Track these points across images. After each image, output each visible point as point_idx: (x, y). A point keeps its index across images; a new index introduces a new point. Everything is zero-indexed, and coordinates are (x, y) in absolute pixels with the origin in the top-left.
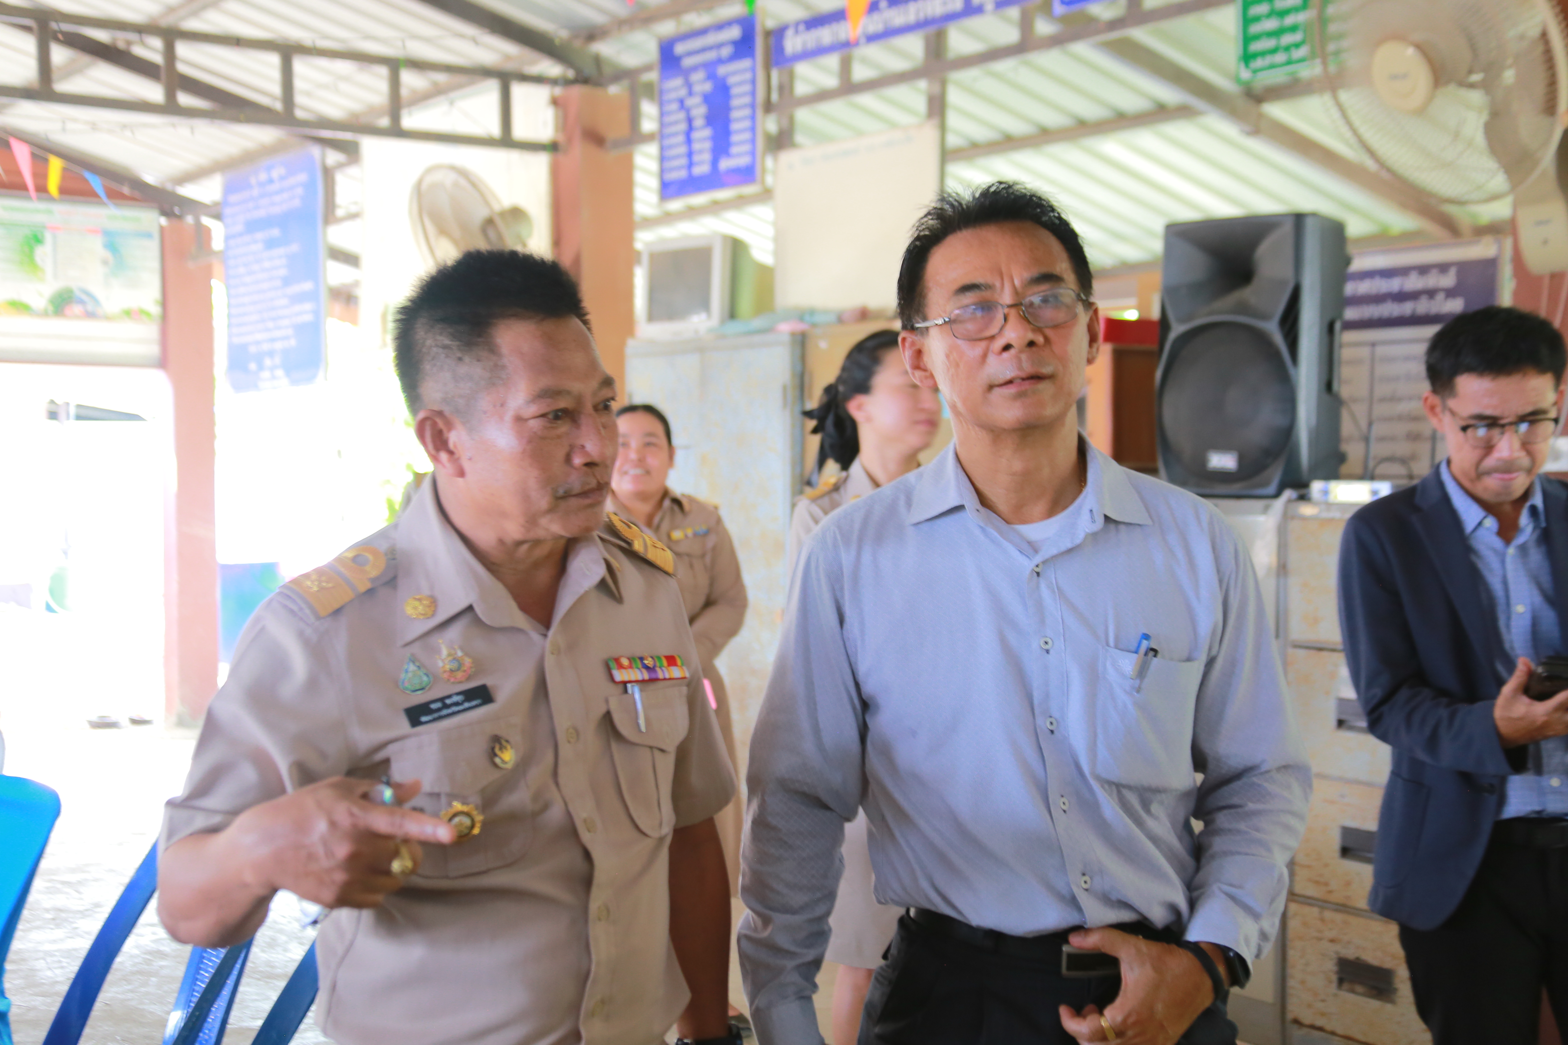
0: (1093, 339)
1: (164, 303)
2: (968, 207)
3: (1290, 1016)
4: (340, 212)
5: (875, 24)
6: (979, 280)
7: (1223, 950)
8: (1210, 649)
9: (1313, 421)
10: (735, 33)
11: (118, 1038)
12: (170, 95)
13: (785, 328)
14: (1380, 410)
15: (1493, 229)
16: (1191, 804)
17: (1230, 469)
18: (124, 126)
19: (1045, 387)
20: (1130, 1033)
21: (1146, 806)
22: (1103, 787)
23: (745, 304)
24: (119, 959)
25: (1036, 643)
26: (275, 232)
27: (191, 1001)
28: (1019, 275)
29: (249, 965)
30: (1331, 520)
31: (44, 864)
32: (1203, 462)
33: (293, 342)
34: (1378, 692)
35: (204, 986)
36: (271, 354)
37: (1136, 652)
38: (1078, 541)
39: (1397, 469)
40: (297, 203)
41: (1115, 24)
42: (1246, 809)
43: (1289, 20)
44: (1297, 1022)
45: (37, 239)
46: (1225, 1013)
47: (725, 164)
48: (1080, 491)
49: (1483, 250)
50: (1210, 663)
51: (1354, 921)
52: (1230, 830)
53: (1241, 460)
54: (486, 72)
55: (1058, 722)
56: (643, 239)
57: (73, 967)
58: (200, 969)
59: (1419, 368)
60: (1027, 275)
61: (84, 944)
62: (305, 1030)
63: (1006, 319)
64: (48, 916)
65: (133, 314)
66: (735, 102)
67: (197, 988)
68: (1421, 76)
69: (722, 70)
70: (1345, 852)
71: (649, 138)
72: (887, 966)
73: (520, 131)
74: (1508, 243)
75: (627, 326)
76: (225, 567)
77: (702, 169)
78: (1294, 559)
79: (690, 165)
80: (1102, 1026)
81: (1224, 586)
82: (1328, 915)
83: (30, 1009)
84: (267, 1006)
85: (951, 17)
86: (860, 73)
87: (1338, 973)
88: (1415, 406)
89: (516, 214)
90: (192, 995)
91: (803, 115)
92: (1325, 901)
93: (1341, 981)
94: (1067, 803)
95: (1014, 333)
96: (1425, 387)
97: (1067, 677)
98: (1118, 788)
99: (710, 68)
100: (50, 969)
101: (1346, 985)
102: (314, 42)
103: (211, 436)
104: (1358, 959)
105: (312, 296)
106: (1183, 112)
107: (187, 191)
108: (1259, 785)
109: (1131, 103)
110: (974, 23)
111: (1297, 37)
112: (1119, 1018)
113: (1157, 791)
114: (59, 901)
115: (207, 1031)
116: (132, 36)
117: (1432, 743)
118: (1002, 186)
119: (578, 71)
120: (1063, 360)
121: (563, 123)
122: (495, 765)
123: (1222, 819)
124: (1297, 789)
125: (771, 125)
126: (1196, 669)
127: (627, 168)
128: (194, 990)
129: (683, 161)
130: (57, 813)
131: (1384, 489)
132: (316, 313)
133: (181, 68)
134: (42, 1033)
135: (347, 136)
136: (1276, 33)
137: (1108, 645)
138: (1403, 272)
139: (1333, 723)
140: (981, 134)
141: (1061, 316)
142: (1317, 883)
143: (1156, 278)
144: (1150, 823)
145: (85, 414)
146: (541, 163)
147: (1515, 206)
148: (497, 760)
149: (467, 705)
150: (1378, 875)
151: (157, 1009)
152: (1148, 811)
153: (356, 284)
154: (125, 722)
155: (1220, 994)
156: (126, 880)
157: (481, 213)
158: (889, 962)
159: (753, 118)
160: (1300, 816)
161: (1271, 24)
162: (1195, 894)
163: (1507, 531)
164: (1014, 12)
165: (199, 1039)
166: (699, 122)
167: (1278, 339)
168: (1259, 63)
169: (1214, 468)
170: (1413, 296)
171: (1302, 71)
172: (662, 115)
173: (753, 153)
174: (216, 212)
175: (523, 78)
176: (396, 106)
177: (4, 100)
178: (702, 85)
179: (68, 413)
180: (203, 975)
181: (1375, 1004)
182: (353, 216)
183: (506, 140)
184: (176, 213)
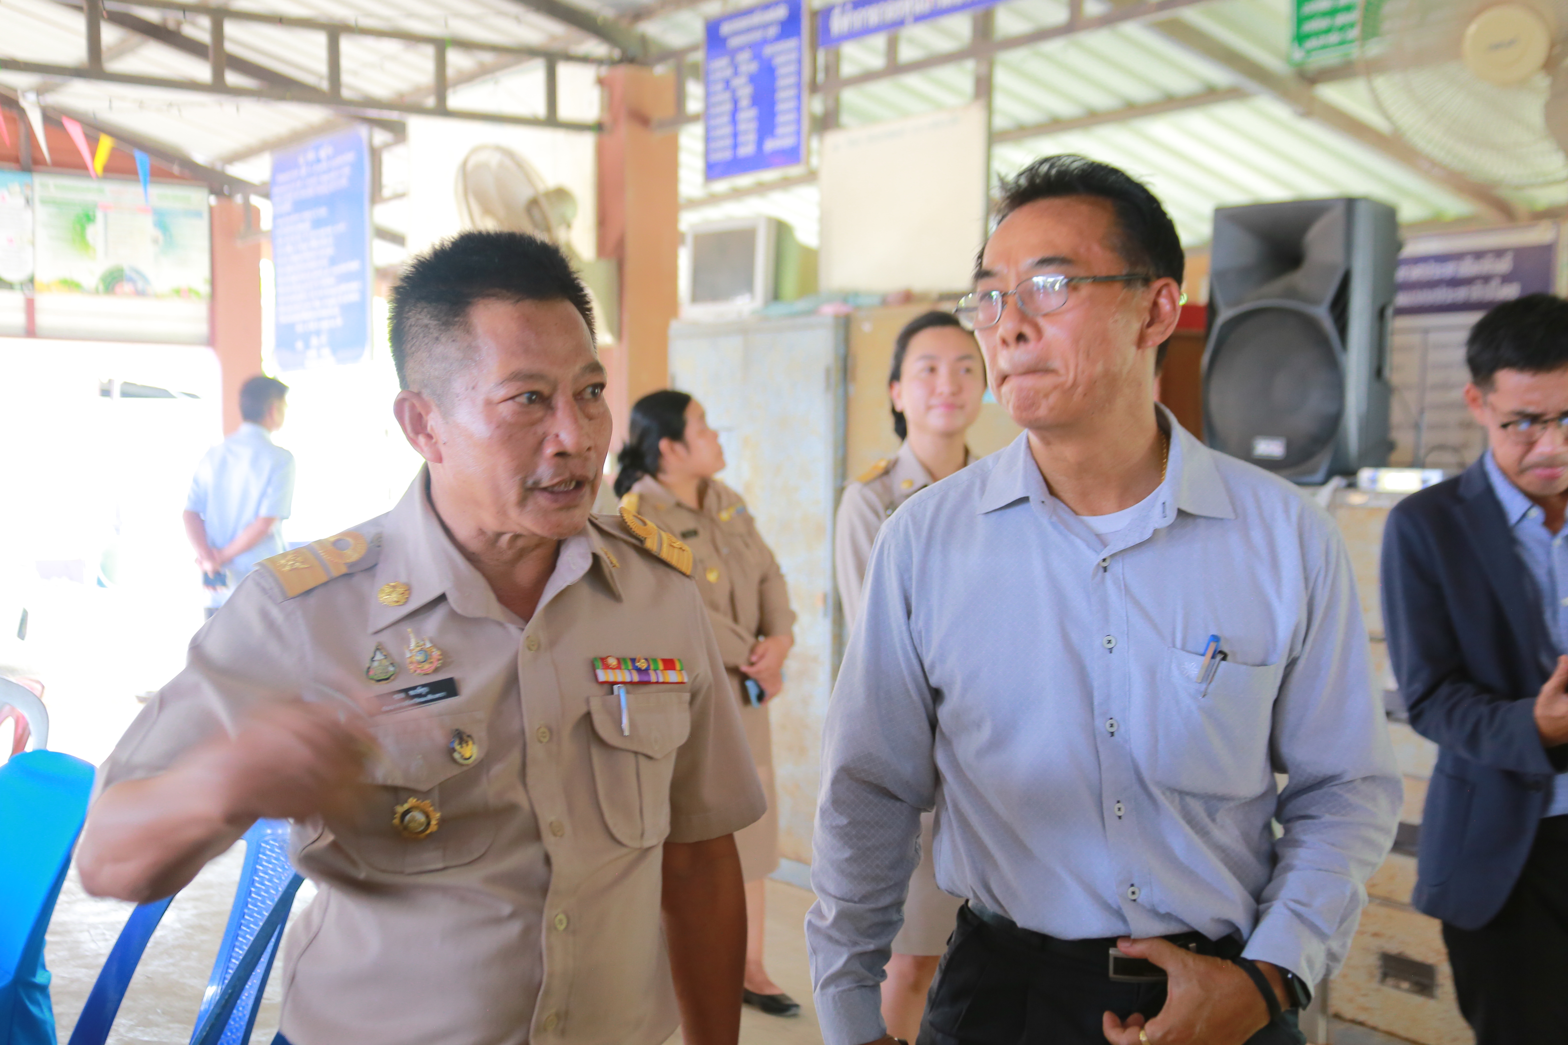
1: (213, 282)
3: (1331, 1010)
4: (386, 192)
5: (922, 4)
8: (1291, 650)
9: (1363, 408)
10: (781, 13)
11: (159, 1011)
12: (218, 74)
13: (829, 310)
14: (1432, 397)
15: (1551, 215)
17: (1277, 457)
18: (170, 105)
23: (790, 285)
26: (323, 212)
27: (225, 978)
30: (1375, 509)
32: (1249, 449)
33: (339, 322)
34: (1418, 687)
35: (238, 963)
36: (318, 333)
39: (1449, 458)
40: (344, 182)
41: (1165, 4)
44: (1337, 1015)
45: (88, 218)
47: (770, 145)
49: (1540, 235)
51: (1397, 915)
53: (1289, 447)
54: (530, 52)
55: (1119, 726)
56: (688, 221)
58: (235, 946)
65: (182, 293)
66: (781, 83)
67: (231, 964)
69: (768, 50)
71: (695, 118)
73: (565, 112)
74: (1566, 229)
75: (671, 307)
77: (747, 149)
79: (735, 146)
82: (1372, 908)
83: (73, 981)
86: (907, 53)
87: (1381, 967)
89: (561, 195)
91: (849, 96)
93: (1385, 976)
99: (756, 48)
100: (93, 941)
101: (1390, 981)
102: (356, 21)
104: (1400, 954)
105: (359, 276)
106: (1233, 94)
107: (236, 170)
109: (1180, 85)
111: (1352, 16)
113: (1223, 799)
116: (182, 16)
119: (624, 52)
121: (610, 102)
122: (454, 761)
125: (817, 105)
127: (672, 150)
129: (728, 142)
132: (363, 293)
133: (230, 47)
135: (393, 116)
136: (1330, 13)
138: (1458, 257)
140: (1028, 116)
143: (1205, 263)
145: (129, 391)
146: (586, 143)
148: (456, 756)
149: (430, 697)
150: (1423, 871)
151: (195, 982)
157: (524, 194)
159: (799, 97)
162: (1262, 907)
165: (232, 1016)
166: (744, 102)
167: (1328, 324)
168: (1311, 43)
169: (1261, 455)
170: (1468, 281)
171: (1355, 52)
172: (708, 95)
173: (798, 133)
174: (265, 192)
175: (569, 58)
176: (442, 85)
177: (57, 79)
178: (748, 65)
179: (116, 391)
180: (238, 952)
181: (1418, 1000)
182: (400, 196)
183: (551, 120)
184: (225, 192)
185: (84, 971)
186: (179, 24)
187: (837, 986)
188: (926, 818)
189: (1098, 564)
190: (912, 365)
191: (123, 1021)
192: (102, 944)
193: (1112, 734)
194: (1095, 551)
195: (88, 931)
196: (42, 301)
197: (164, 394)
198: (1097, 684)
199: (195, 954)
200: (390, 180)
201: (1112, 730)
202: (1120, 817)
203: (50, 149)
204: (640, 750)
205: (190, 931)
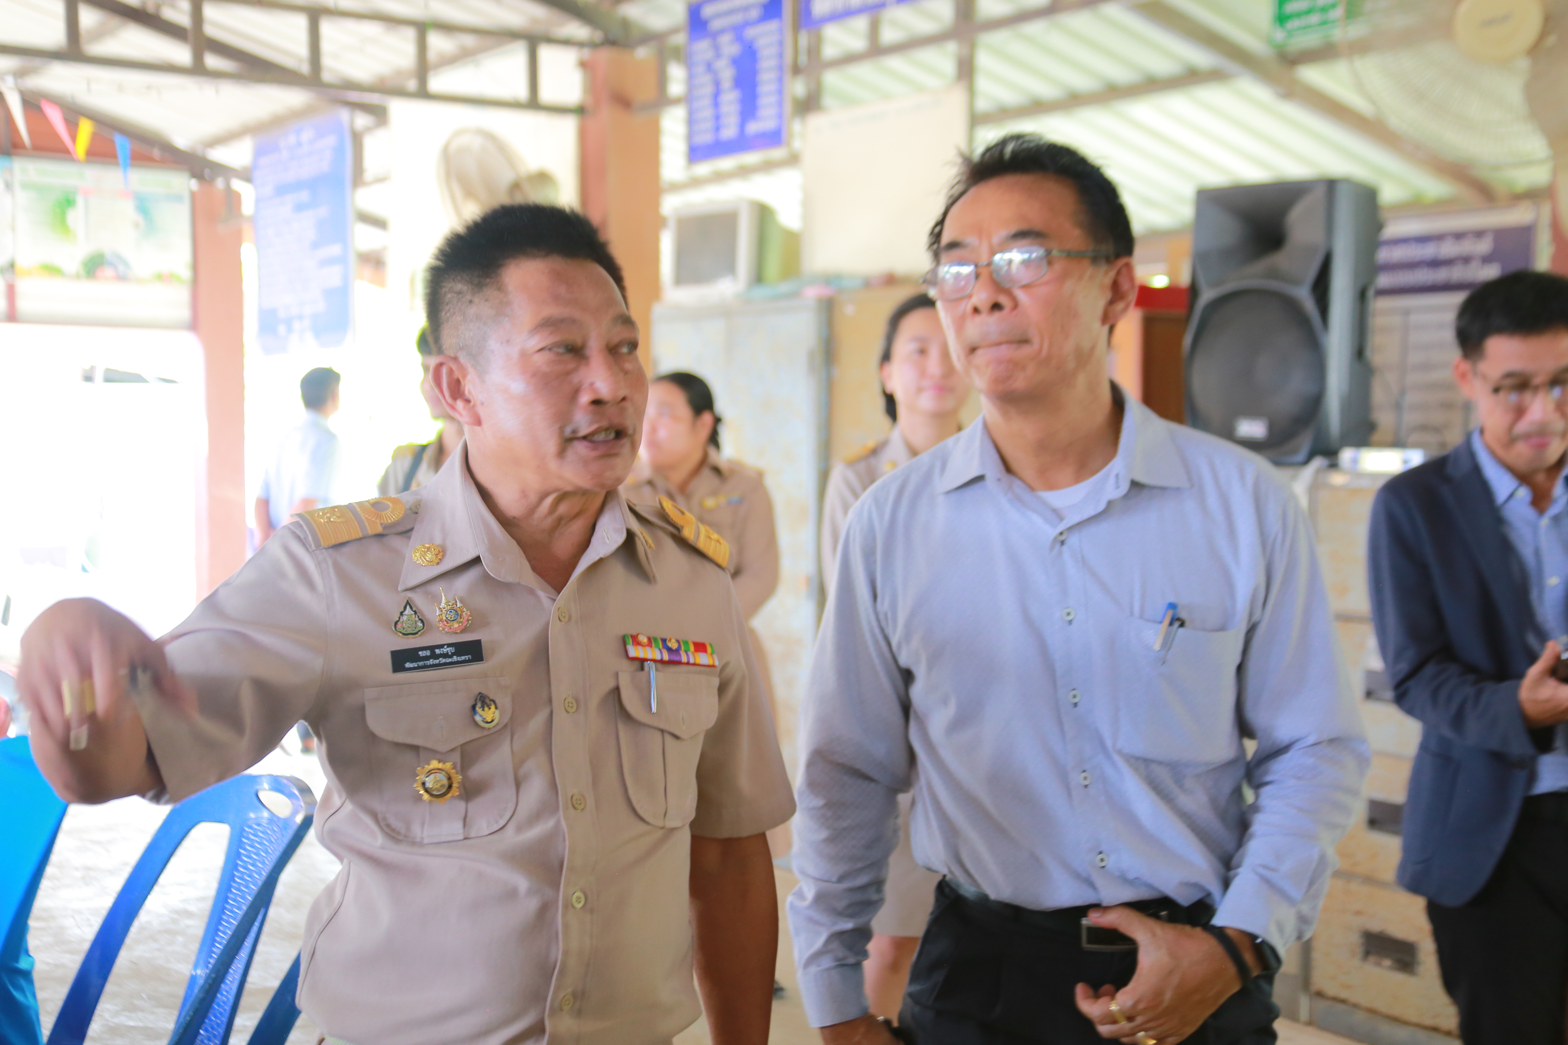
1: (194, 267)
3: (1313, 987)
4: (368, 175)
9: (1343, 389)
12: (198, 57)
13: (812, 293)
14: (1412, 378)
15: (1532, 195)
17: (1259, 438)
18: (149, 87)
23: (773, 267)
26: (304, 196)
27: (209, 963)
30: (1360, 491)
32: (1234, 427)
33: (322, 307)
34: (1404, 667)
35: (221, 947)
36: (300, 317)
39: (1431, 438)
40: (325, 166)
44: (1322, 994)
45: (67, 202)
47: (753, 128)
49: (1520, 215)
51: (1379, 893)
53: (1271, 428)
54: (508, 35)
56: (670, 204)
58: (219, 930)
59: (1449, 335)
61: (107, 902)
65: (164, 278)
66: (763, 65)
67: (214, 950)
69: (750, 33)
70: (1374, 823)
71: (676, 101)
73: (546, 95)
74: (1546, 209)
75: (654, 291)
77: (729, 132)
78: (1324, 527)
79: (717, 129)
82: (1354, 887)
83: (56, 966)
86: (889, 35)
87: (1363, 945)
88: (1445, 375)
89: (541, 177)
90: (210, 956)
91: (832, 79)
92: (1352, 874)
93: (1367, 954)
99: (738, 30)
101: (1372, 959)
102: (335, 4)
103: (241, 400)
104: (1382, 932)
105: (341, 260)
106: (1215, 76)
107: (218, 155)
109: (1162, 67)
114: (90, 859)
119: (606, 33)
121: (591, 86)
125: (798, 88)
127: (655, 132)
129: (710, 125)
131: (1416, 458)
132: (346, 278)
133: (210, 30)
135: (374, 99)
138: (1438, 238)
139: (1361, 692)
140: (1011, 98)
142: (1344, 855)
143: (1186, 246)
145: (111, 377)
146: (568, 126)
147: (1555, 172)
153: (385, 248)
157: (506, 177)
159: (780, 80)
165: (216, 1000)
166: (727, 85)
167: (1309, 305)
168: (1293, 24)
169: (1244, 435)
170: (1448, 262)
171: (1338, 34)
172: (691, 79)
173: (780, 116)
174: (246, 176)
175: (550, 40)
176: (423, 68)
177: (36, 62)
178: (730, 47)
179: (99, 376)
180: (221, 936)
181: (1399, 978)
182: (381, 180)
183: (533, 103)
184: (206, 177)
186: (159, 6)
187: (818, 966)
188: (903, 799)
190: (903, 347)
191: (108, 1006)
195: (73, 917)
196: (23, 286)
197: (137, 378)
199: (180, 939)
200: (372, 165)
203: (31, 132)
204: (667, 728)
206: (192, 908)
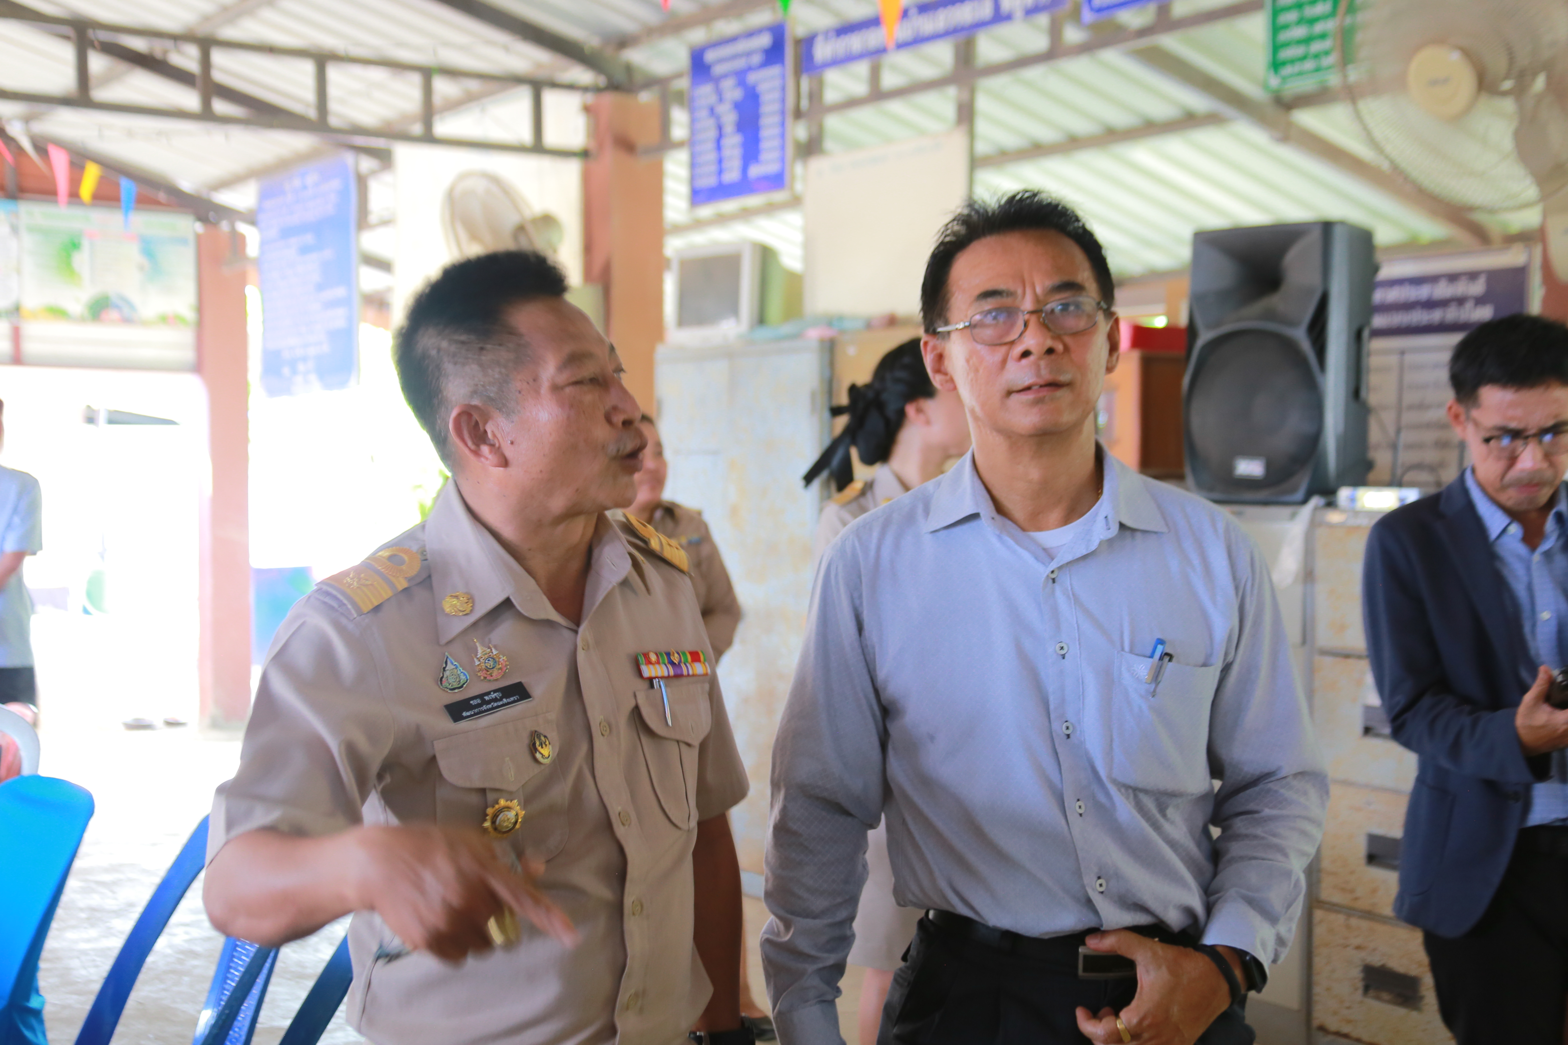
0: (1113, 347)
1: (200, 309)
2: (993, 214)
3: (1316, 1023)
4: (373, 218)
5: (904, 32)
6: (1001, 286)
7: (1240, 954)
8: (1226, 654)
9: (1341, 427)
10: (765, 40)
11: (151, 1036)
12: (206, 103)
13: (814, 334)
14: (1408, 417)
15: (1525, 238)
16: (1209, 808)
17: (1256, 477)
18: (160, 133)
19: (1063, 395)
20: (1146, 1036)
21: (1162, 810)
22: (1119, 790)
23: (775, 309)
24: (150, 959)
25: (1052, 649)
26: (309, 238)
27: (221, 1000)
28: (1041, 284)
29: (279, 965)
30: (1357, 528)
31: (78, 864)
32: (1230, 468)
33: (326, 348)
34: (1401, 699)
35: (234, 984)
36: (305, 359)
37: (1151, 657)
38: (1093, 548)
39: (1425, 476)
40: (330, 209)
41: (1144, 32)
42: (1263, 814)
43: (1319, 28)
44: (1322, 1029)
45: (73, 245)
46: (1243, 1018)
47: (755, 171)
48: (1097, 499)
49: (1513, 257)
50: (1226, 669)
51: (1380, 928)
52: (1246, 836)
53: (1268, 467)
54: (517, 80)
55: (1074, 728)
56: (673, 246)
57: (105, 966)
58: (230, 967)
60: (1049, 283)
61: (117, 944)
62: (335, 1030)
63: (1026, 325)
64: (83, 915)
65: (168, 320)
66: (765, 109)
67: (227, 987)
68: (1465, 80)
69: (753, 78)
70: (1372, 859)
71: (679, 145)
72: (907, 968)
73: (552, 137)
74: (1538, 252)
75: (657, 331)
76: (259, 572)
77: (732, 175)
78: (1321, 565)
79: (720, 172)
80: (1117, 1028)
81: (1240, 593)
82: (1354, 922)
84: (296, 1006)
85: (981, 25)
86: (889, 80)
87: (1364, 979)
88: (1440, 414)
89: (547, 221)
90: (223, 994)
91: (833, 123)
92: (1353, 909)
93: (1367, 989)
94: (1083, 807)
95: (1032, 340)
96: (1449, 395)
97: (1083, 683)
98: (1134, 791)
99: (740, 76)
101: (1372, 993)
102: (343, 50)
103: (245, 440)
104: (1383, 966)
105: (346, 302)
106: (1212, 119)
107: (225, 198)
108: (1276, 792)
109: (1160, 111)
110: (1003, 30)
111: (1327, 44)
112: (1135, 1021)
113: (1173, 795)
114: (95, 900)
115: (236, 1029)
116: (168, 44)
117: (1455, 751)
118: (1027, 195)
119: (610, 78)
120: (1082, 368)
121: (595, 129)
123: (1240, 825)
124: (1313, 794)
125: (800, 131)
126: (1213, 674)
127: (657, 175)
128: (224, 989)
129: (713, 168)
130: (90, 812)
131: (1412, 495)
132: (350, 318)
133: (218, 76)
134: (74, 1032)
135: (380, 143)
136: (1307, 40)
137: (1123, 650)
138: (1433, 279)
139: (1359, 729)
140: (1010, 141)
141: (1082, 324)
142: (1343, 890)
143: (1184, 286)
144: (1167, 827)
145: (115, 419)
146: (572, 170)
147: (1545, 215)
150: (1404, 882)
151: (189, 1008)
152: (1164, 816)
153: (389, 290)
154: (159, 722)
155: (1238, 999)
156: (157, 880)
157: (511, 220)
158: (908, 963)
159: (783, 124)
160: (1317, 823)
161: (1299, 32)
162: (1212, 898)
163: (1532, 538)
164: (1043, 20)
165: (229, 1037)
166: (729, 129)
167: (1306, 346)
168: (1287, 70)
169: (1241, 476)
170: (1443, 303)
171: (1332, 78)
172: (693, 121)
173: (783, 160)
174: (251, 219)
175: (554, 85)
176: (428, 113)
177: (44, 108)
178: (732, 92)
179: (102, 418)
180: (233, 973)
181: (1400, 1012)
182: (386, 222)
183: (538, 147)
184: (211, 219)
185: (75, 997)
186: (165, 52)
189: (1048, 576)
192: (93, 970)
193: (1068, 736)
194: (1043, 563)
196: (28, 329)
198: (1051, 688)
199: (186, 979)
200: (377, 207)
201: (1068, 732)
202: (1081, 815)
205: (181, 956)
206: (198, 948)
